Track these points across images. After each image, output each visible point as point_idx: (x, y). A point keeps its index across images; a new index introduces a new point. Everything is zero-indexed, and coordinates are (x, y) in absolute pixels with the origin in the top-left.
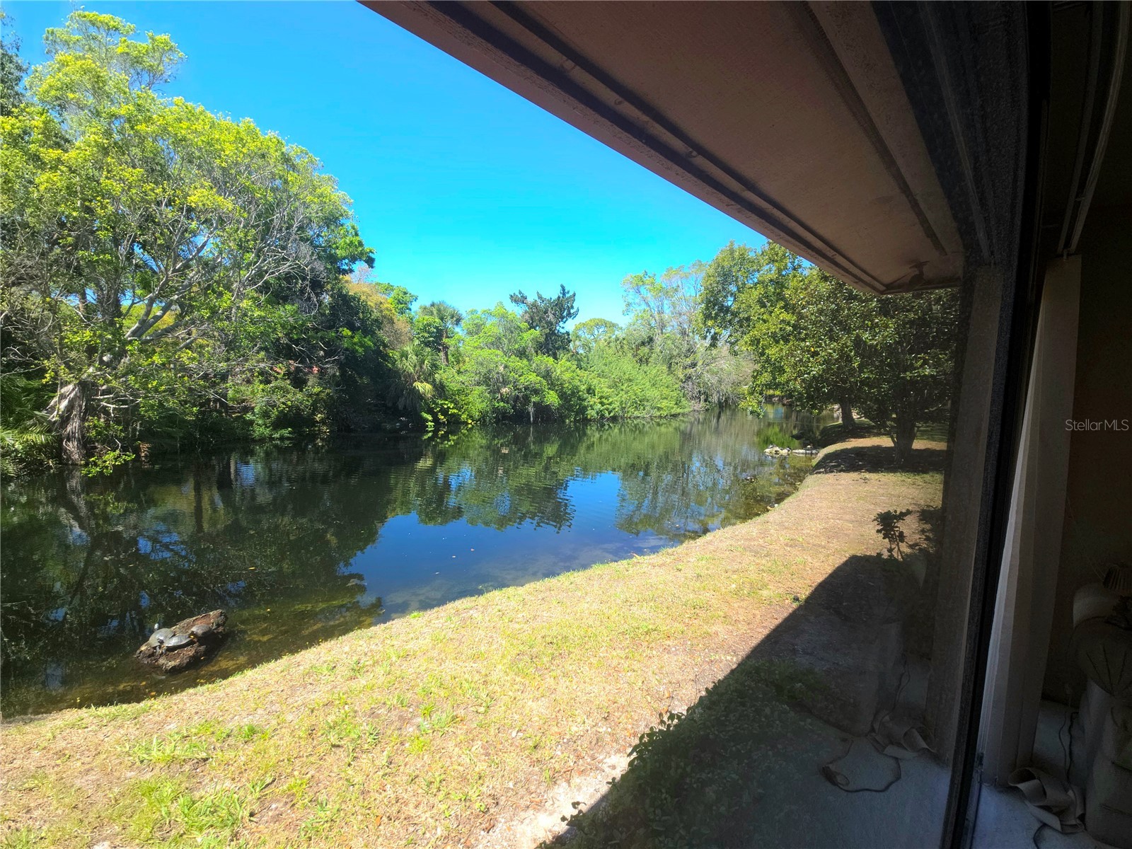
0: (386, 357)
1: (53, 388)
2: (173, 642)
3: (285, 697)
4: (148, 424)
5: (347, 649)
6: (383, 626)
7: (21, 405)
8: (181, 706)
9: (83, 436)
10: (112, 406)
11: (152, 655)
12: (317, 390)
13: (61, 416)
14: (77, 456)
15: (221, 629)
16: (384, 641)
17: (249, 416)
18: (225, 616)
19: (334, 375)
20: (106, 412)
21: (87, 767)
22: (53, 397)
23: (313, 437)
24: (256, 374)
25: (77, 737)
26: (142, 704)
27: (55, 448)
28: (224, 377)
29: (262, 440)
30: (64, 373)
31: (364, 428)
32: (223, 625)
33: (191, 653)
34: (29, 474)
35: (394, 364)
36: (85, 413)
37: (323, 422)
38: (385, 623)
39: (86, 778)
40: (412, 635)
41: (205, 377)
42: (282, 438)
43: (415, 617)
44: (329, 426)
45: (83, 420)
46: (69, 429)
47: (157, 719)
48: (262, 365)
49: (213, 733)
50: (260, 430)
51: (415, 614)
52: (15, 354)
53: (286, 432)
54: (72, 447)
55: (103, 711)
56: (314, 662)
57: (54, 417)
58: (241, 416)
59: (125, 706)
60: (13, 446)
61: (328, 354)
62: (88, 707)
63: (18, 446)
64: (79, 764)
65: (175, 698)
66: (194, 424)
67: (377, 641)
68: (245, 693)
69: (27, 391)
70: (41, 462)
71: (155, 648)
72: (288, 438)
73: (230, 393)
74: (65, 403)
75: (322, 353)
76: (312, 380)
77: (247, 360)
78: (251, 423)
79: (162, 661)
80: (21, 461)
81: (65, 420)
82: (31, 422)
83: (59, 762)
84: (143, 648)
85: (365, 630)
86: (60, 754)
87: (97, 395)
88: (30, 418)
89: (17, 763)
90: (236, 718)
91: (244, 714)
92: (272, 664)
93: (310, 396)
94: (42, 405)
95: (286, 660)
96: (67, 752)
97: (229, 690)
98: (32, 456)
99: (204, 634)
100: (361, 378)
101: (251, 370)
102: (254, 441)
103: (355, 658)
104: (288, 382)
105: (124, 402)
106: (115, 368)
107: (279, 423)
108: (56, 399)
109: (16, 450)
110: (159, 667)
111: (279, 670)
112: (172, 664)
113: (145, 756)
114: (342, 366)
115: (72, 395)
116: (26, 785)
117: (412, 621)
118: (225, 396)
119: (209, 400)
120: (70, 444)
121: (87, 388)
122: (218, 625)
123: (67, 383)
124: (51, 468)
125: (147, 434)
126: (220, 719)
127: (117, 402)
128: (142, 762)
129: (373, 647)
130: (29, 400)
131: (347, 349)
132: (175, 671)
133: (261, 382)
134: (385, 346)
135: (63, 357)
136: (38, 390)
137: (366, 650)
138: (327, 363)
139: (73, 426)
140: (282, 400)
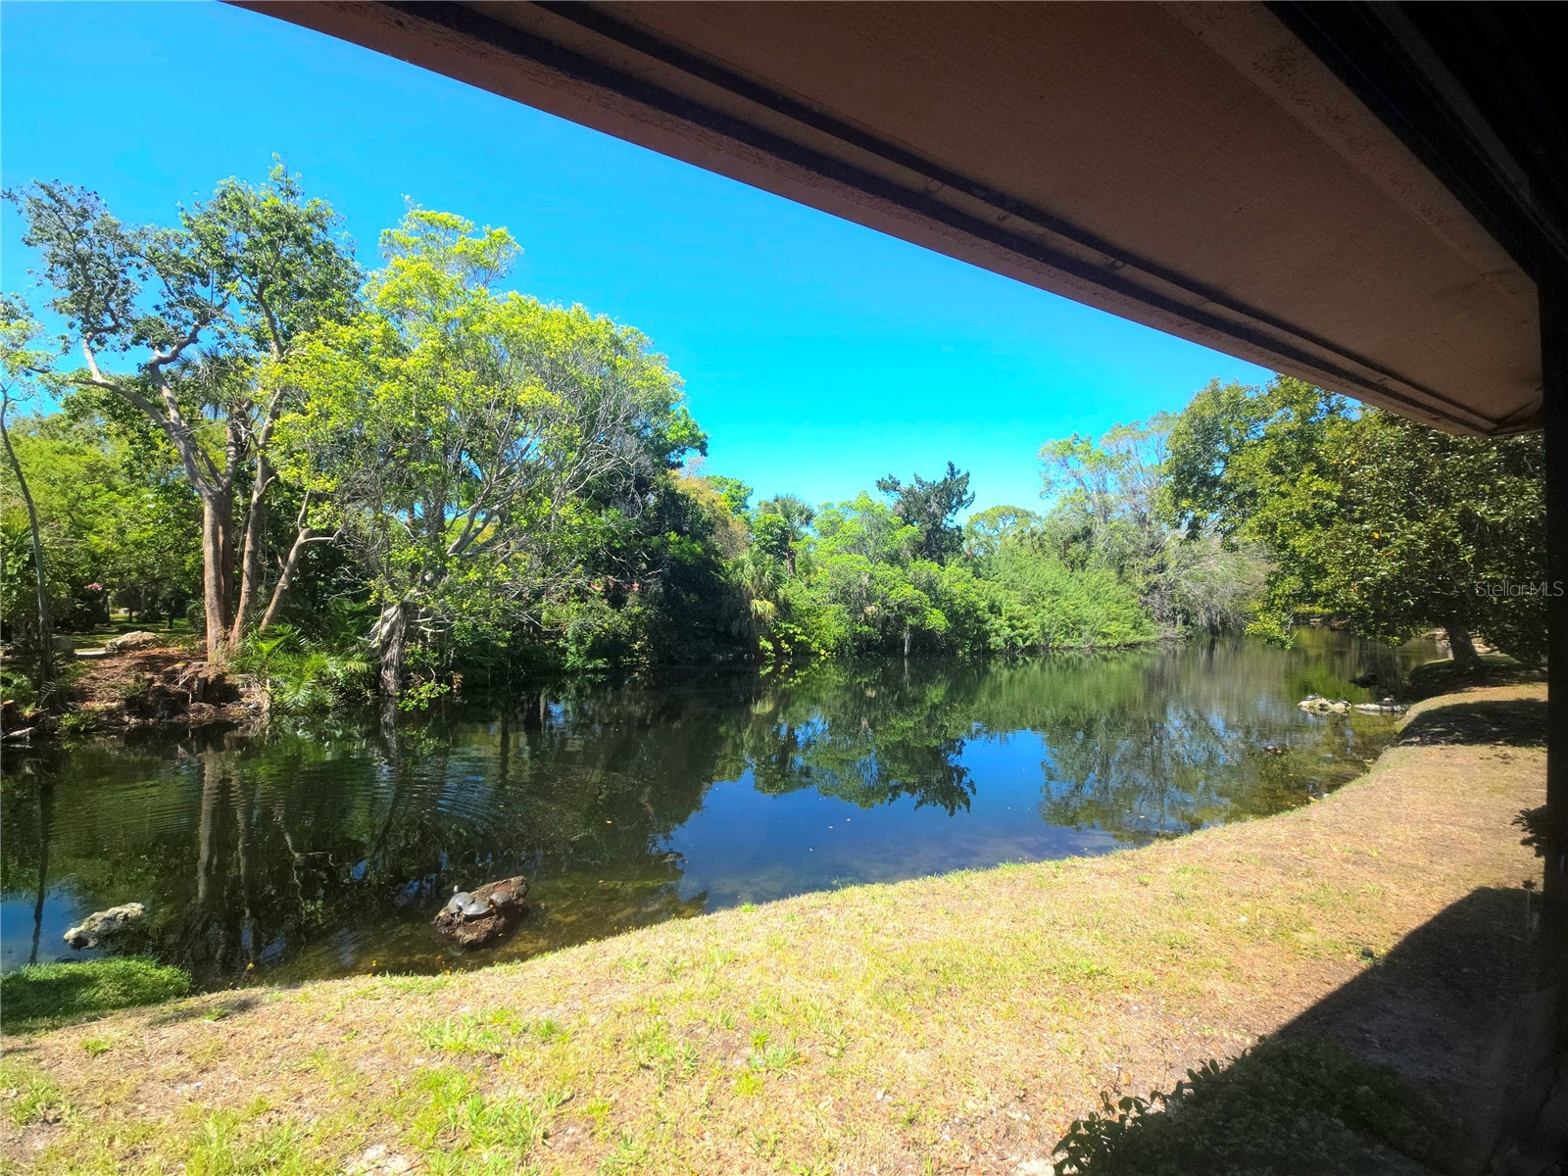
0: (718, 568)
1: (376, 611)
2: (471, 910)
3: (588, 993)
4: (461, 649)
5: (662, 942)
6: (706, 918)
7: (346, 629)
8: (477, 985)
9: (401, 664)
10: (430, 630)
11: (449, 924)
12: (637, 610)
13: (382, 642)
14: (393, 687)
15: (521, 901)
16: (707, 937)
17: (561, 643)
18: (527, 886)
19: (656, 593)
20: (424, 639)
21: (374, 1047)
22: (376, 621)
23: (632, 668)
24: (572, 591)
25: (368, 1010)
26: (438, 978)
27: (374, 680)
28: (538, 595)
29: (573, 673)
30: (389, 596)
31: (690, 659)
32: (524, 896)
33: (489, 927)
34: (347, 706)
35: (727, 577)
36: (404, 638)
37: (642, 650)
38: (708, 914)
39: (371, 1060)
40: (742, 934)
41: (519, 597)
42: (595, 671)
43: (746, 911)
44: (649, 655)
45: (402, 646)
46: (388, 656)
47: (451, 997)
48: (580, 581)
49: (509, 1024)
50: (572, 660)
51: (747, 906)
52: (345, 574)
53: (600, 663)
54: (389, 675)
55: (399, 980)
56: (623, 953)
57: (375, 644)
58: (554, 644)
59: (420, 978)
60: (335, 673)
61: (651, 566)
62: (383, 975)
63: (340, 674)
64: (365, 1042)
65: (472, 976)
66: (507, 652)
67: (698, 936)
68: (545, 981)
69: (353, 614)
70: (360, 691)
71: (453, 915)
72: (603, 671)
73: (545, 615)
74: (387, 627)
75: (644, 566)
76: (631, 599)
77: (564, 575)
78: (564, 651)
79: (459, 932)
80: (342, 690)
81: (386, 646)
82: (354, 648)
83: (344, 1038)
84: (442, 914)
85: (684, 921)
86: (347, 1028)
87: (416, 618)
88: (354, 643)
89: (297, 1037)
90: (534, 1010)
91: (543, 1006)
92: (575, 950)
93: (630, 617)
94: (364, 630)
95: (590, 946)
96: (354, 1026)
97: (528, 974)
98: (352, 685)
99: (503, 903)
100: (688, 595)
101: (566, 587)
102: (565, 672)
103: (671, 955)
104: (606, 601)
105: (441, 626)
106: (435, 588)
107: (591, 654)
108: (379, 623)
109: (337, 679)
110: (455, 939)
111: (583, 957)
112: (469, 937)
113: (437, 1040)
114: (666, 581)
115: (394, 619)
116: (303, 1066)
117: (745, 917)
118: (538, 618)
119: (522, 624)
120: (388, 672)
121: (408, 610)
122: (519, 896)
123: (392, 604)
124: (367, 698)
125: (460, 664)
126: (517, 1008)
127: (435, 626)
128: (432, 1047)
129: (693, 943)
130: (353, 624)
131: (674, 559)
132: (472, 947)
133: (576, 601)
134: (717, 554)
135: (389, 576)
136: (362, 613)
137: (685, 947)
138: (649, 577)
139: (393, 653)
140: (599, 622)
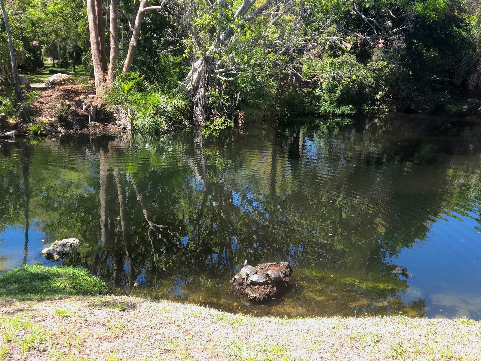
0: (458, 22)
1: (188, 62)
2: (254, 278)
3: (335, 350)
5: (390, 329)
6: (427, 320)
7: (171, 76)
8: (261, 326)
9: (205, 104)
10: (224, 78)
11: (241, 284)
12: (380, 64)
13: (193, 86)
14: (201, 119)
15: (287, 279)
16: (427, 334)
17: (317, 92)
18: (291, 269)
19: (399, 48)
20: (220, 85)
21: (203, 347)
22: (189, 70)
23: (373, 115)
24: (327, 47)
25: (199, 325)
26: (237, 315)
27: (189, 114)
28: (300, 52)
29: (326, 116)
30: (198, 52)
31: (425, 109)
32: (289, 275)
33: (267, 291)
34: (174, 130)
35: (469, 31)
36: (207, 84)
37: (383, 100)
38: (430, 318)
39: (202, 354)
40: (459, 339)
41: (286, 53)
42: (343, 116)
43: (463, 323)
44: (389, 105)
45: (206, 90)
46: (197, 96)
47: (245, 329)
48: (334, 38)
49: (282, 356)
50: (325, 106)
51: (465, 320)
52: (169, 35)
53: (347, 109)
54: (198, 111)
55: (214, 312)
56: (361, 330)
57: (189, 88)
58: (311, 91)
59: (227, 314)
60: (166, 108)
61: (396, 23)
62: (205, 306)
63: (169, 108)
65: (258, 320)
66: (276, 98)
67: (420, 331)
68: (305, 334)
69: (175, 65)
70: (181, 121)
71: (243, 279)
72: (349, 116)
73: (304, 68)
74: (196, 75)
75: (389, 23)
76: (377, 53)
77: (320, 34)
78: (319, 98)
79: (247, 291)
80: (171, 119)
81: (196, 89)
82: (177, 90)
83: (186, 338)
84: (236, 277)
85: (409, 319)
86: (187, 332)
87: (214, 69)
88: (176, 86)
89: (162, 331)
90: (298, 351)
91: (304, 351)
92: (325, 319)
93: (374, 71)
94: (182, 76)
95: (336, 320)
96: (191, 333)
97: (294, 328)
98: (176, 116)
99: (276, 278)
100: (428, 50)
101: (322, 44)
102: (319, 115)
103: (398, 341)
104: (354, 56)
105: (231, 75)
106: (226, 45)
107: (341, 101)
108: (191, 72)
109: (168, 111)
110: (245, 295)
111: (332, 326)
112: (253, 295)
113: (239, 354)
114: (409, 37)
115: (200, 69)
116: (166, 347)
117: (461, 326)
118: (299, 70)
119: (286, 75)
120: (198, 109)
121: (209, 61)
122: (285, 275)
123: (198, 58)
124: (185, 127)
125: (244, 104)
126: (287, 347)
127: (227, 75)
128: (236, 356)
129: (416, 336)
130: (175, 72)
131: (418, 16)
132: (255, 301)
133: (330, 56)
134: (461, 10)
135: (196, 36)
136: (180, 64)
137: (409, 337)
138: (393, 34)
139: (201, 93)
140: (348, 75)
